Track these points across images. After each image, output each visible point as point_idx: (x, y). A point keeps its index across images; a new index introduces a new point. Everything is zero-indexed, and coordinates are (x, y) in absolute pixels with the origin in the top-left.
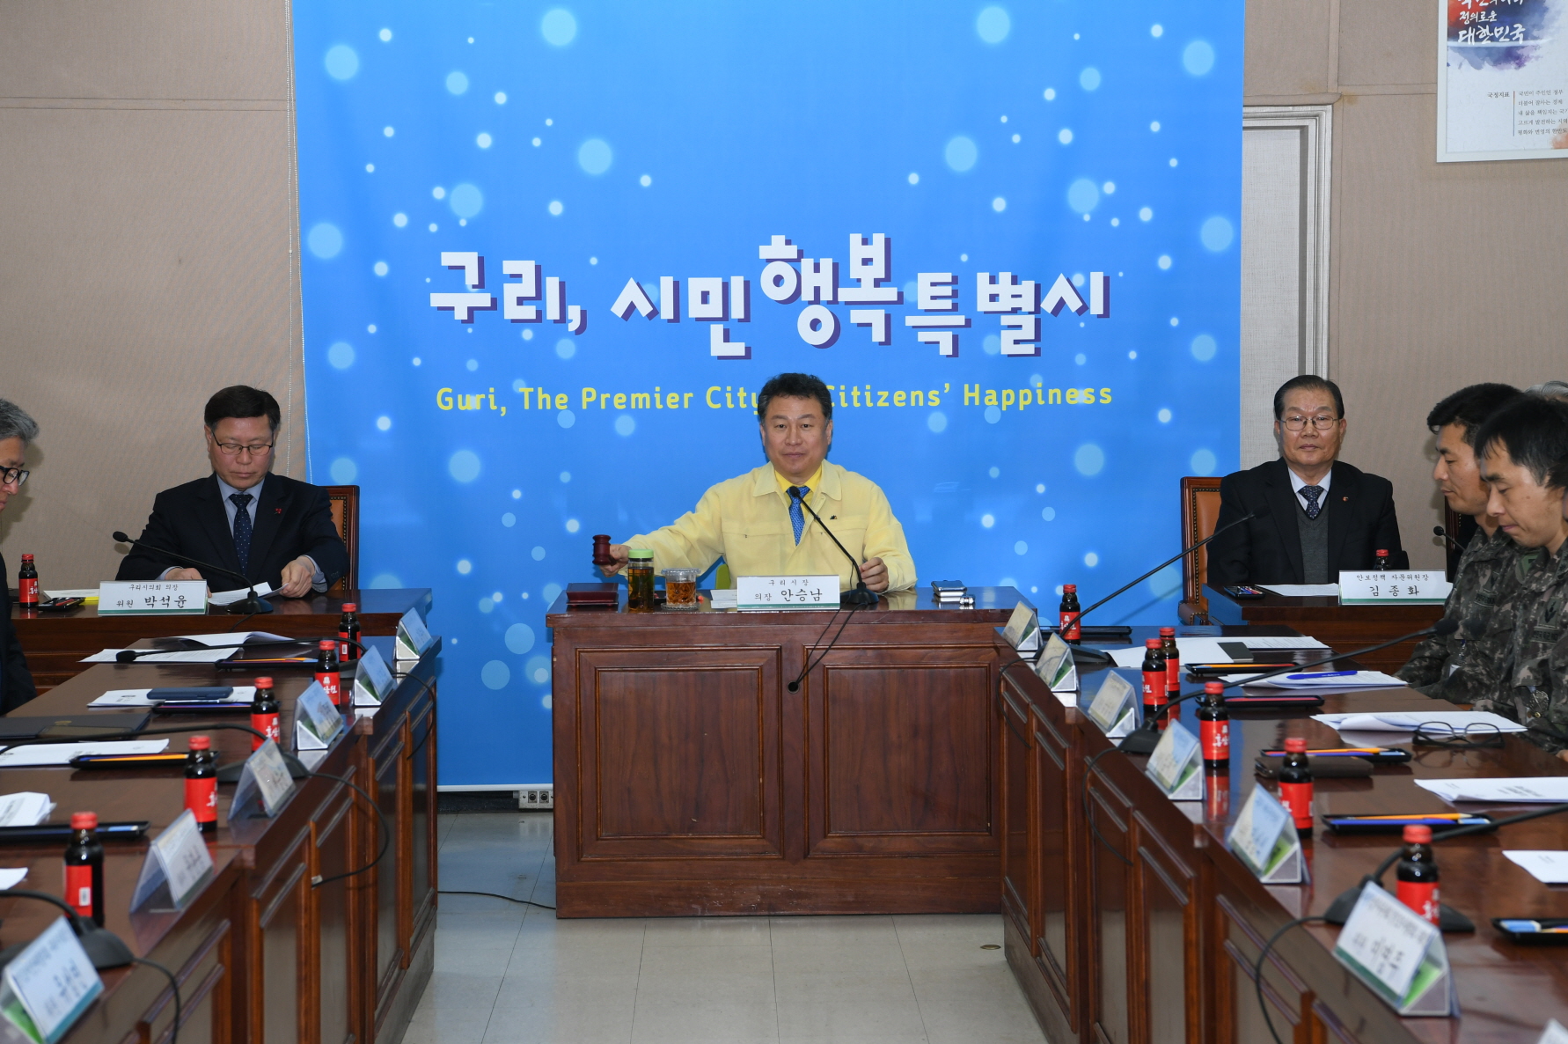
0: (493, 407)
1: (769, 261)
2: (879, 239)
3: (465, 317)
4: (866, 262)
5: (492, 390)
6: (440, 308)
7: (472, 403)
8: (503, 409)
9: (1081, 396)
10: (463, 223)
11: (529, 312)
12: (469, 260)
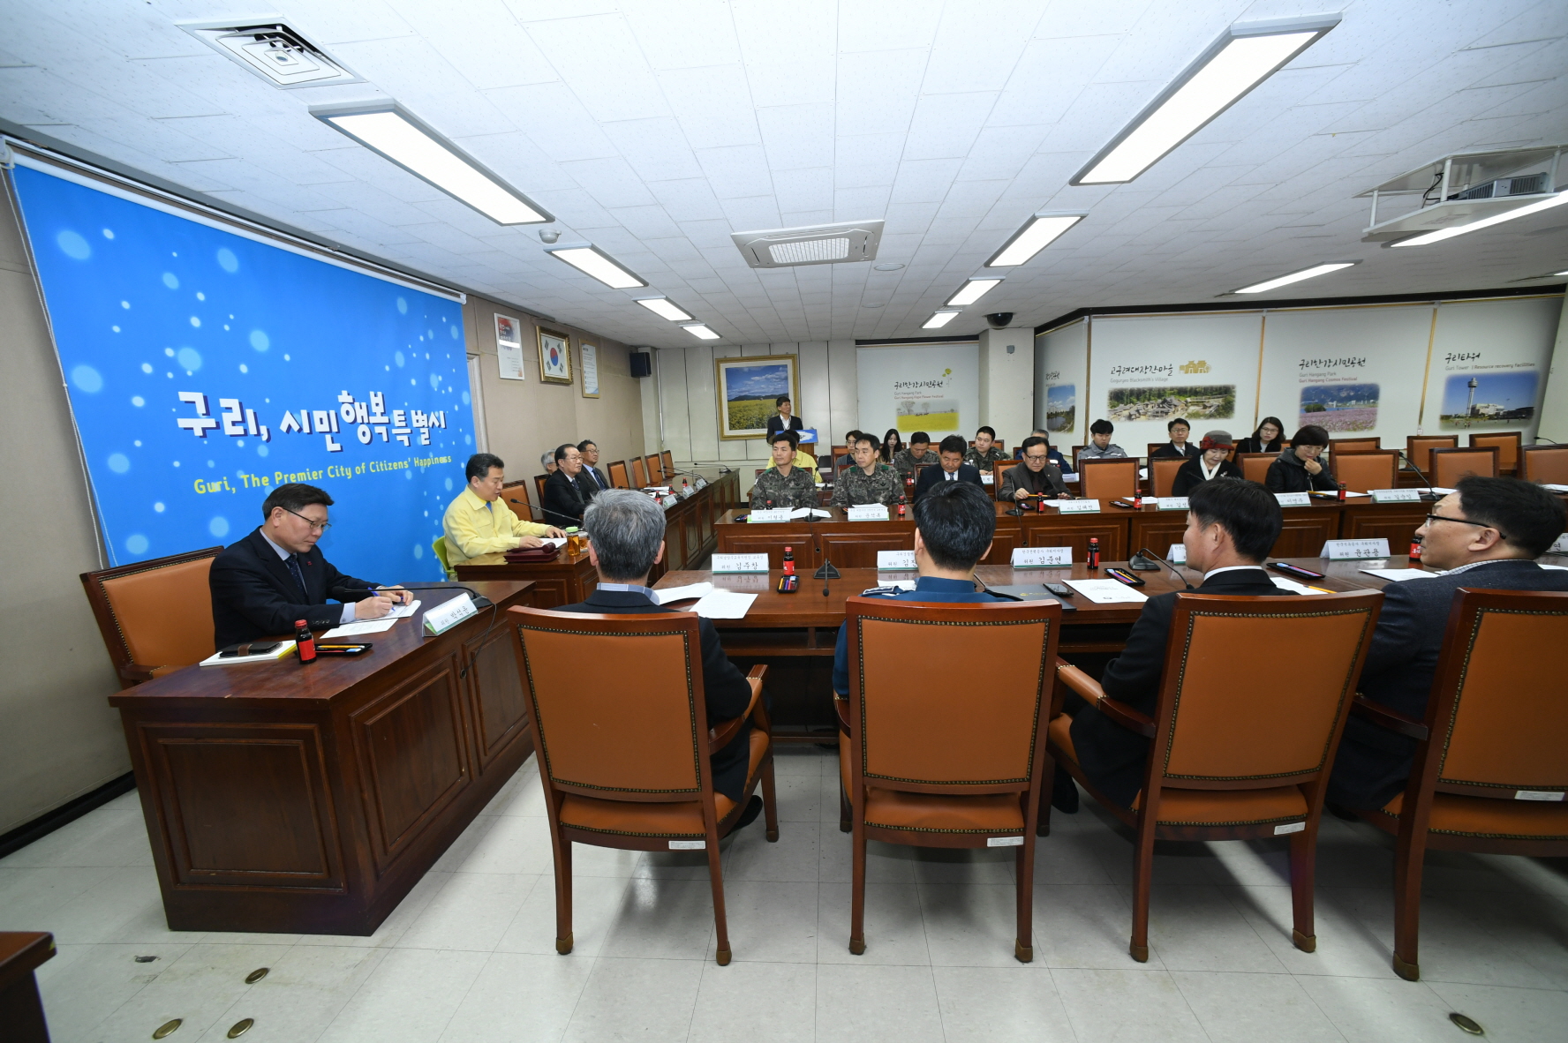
0: (228, 489)
1: (343, 403)
2: (380, 394)
3: (201, 434)
4: (377, 405)
5: (225, 478)
6: (185, 429)
7: (215, 487)
8: (234, 489)
9: (443, 460)
10: (189, 373)
11: (239, 430)
12: (198, 398)
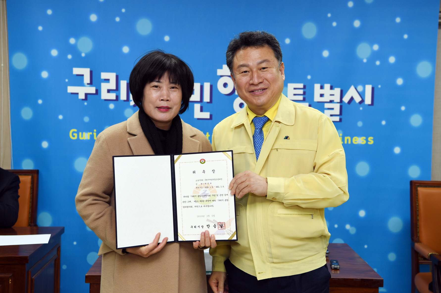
1: (222, 76)
5: (95, 131)
6: (72, 93)
7: (86, 136)
9: (359, 140)
10: (83, 55)
11: (113, 96)
12: (86, 72)
